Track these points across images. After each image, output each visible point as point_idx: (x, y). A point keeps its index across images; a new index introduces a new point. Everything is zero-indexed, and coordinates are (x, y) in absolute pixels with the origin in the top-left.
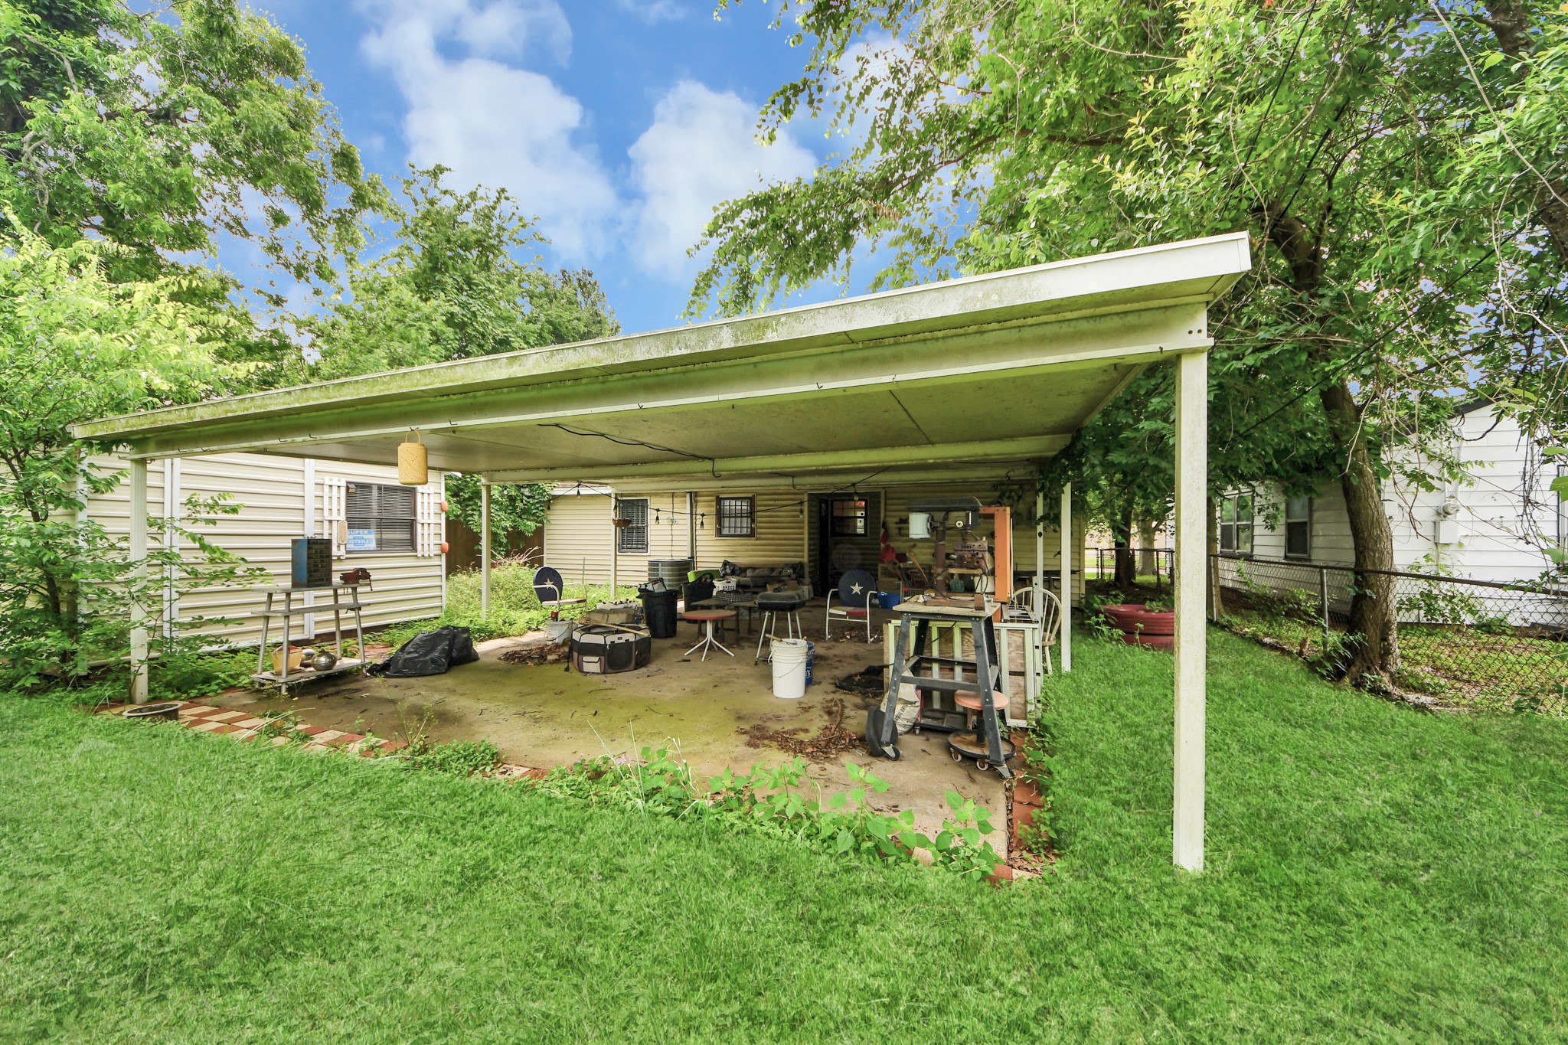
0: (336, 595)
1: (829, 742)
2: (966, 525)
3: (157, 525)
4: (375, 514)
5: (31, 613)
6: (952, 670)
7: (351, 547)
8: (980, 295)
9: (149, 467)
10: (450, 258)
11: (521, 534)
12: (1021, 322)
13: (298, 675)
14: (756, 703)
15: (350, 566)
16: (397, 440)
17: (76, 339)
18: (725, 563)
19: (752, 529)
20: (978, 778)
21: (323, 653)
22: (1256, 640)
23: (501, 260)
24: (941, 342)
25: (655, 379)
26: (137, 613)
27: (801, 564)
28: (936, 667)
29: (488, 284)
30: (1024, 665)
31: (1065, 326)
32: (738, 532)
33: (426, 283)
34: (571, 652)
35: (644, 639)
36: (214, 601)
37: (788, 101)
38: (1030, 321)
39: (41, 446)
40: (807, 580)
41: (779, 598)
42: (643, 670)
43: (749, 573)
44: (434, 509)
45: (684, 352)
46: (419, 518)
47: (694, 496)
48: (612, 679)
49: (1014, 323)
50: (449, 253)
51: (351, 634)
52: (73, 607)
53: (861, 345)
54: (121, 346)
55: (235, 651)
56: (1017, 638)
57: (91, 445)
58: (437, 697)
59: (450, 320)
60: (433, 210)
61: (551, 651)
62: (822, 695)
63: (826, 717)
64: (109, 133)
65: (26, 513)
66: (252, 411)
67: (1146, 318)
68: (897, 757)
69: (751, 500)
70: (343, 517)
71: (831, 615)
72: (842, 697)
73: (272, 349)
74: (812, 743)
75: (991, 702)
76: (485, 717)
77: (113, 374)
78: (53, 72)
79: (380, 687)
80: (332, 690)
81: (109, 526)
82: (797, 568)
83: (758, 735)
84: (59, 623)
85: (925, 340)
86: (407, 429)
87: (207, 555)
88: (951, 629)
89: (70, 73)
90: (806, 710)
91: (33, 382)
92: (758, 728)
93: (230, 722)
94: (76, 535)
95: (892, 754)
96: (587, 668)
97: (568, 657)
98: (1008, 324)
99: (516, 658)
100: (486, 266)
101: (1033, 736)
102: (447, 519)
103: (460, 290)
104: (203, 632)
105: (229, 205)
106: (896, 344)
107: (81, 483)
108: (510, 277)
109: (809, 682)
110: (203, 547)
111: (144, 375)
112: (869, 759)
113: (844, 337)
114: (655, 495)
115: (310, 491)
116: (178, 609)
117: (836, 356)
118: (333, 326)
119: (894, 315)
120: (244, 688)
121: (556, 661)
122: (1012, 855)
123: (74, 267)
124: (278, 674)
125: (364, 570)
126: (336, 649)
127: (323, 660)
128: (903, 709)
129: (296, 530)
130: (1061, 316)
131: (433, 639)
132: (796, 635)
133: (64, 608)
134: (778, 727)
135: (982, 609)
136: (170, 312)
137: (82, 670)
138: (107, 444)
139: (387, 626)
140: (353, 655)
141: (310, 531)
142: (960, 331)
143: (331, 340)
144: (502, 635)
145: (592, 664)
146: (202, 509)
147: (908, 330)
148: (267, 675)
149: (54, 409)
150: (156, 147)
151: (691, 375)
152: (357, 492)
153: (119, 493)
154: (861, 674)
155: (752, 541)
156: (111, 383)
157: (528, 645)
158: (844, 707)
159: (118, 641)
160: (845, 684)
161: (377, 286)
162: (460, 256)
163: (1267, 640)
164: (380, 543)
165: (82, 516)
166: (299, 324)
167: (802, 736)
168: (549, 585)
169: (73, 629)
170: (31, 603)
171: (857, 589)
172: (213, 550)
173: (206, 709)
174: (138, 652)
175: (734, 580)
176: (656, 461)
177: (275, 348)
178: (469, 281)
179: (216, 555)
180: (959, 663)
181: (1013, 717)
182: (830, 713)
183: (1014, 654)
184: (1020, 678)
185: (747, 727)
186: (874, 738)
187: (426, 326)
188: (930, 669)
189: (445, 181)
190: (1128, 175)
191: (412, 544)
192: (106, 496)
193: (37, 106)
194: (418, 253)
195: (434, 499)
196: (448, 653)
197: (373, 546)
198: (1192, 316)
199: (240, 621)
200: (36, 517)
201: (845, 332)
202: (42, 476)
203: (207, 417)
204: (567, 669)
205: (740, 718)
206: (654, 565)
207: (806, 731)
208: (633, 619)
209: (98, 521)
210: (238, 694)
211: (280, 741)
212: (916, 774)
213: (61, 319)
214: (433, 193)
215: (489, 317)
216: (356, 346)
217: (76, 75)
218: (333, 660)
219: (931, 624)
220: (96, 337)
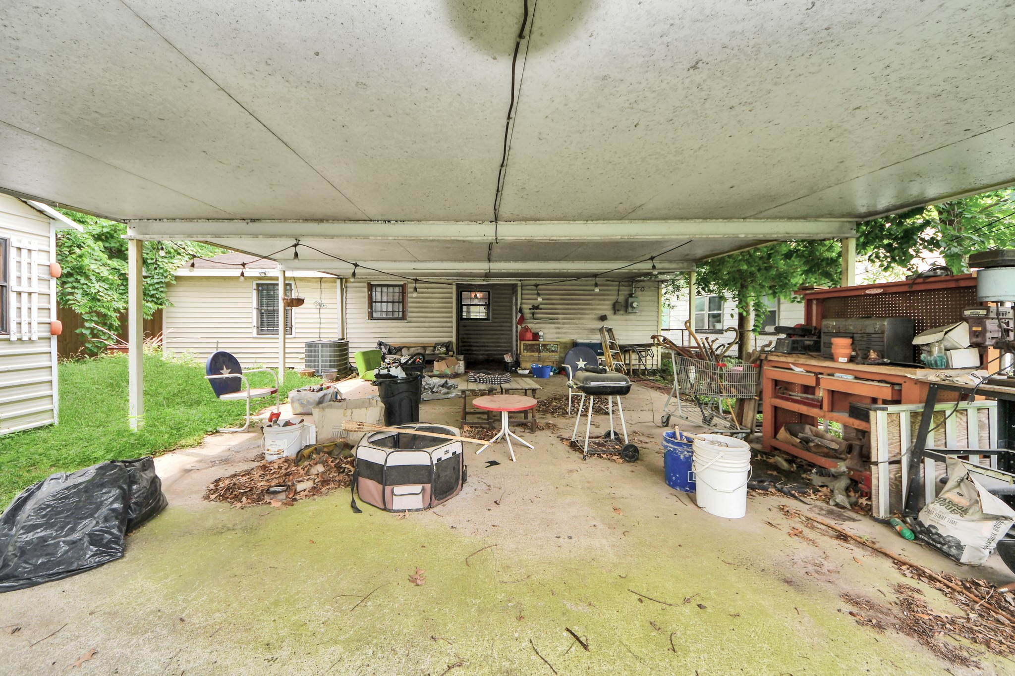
18: (380, 344)
19: (404, 313)
27: (450, 343)
32: (389, 315)
43: (405, 352)
44: (37, 272)
46: (13, 284)
47: (344, 282)
69: (403, 287)
82: (447, 345)
96: (401, 502)
145: (411, 496)
155: (402, 324)
168: (226, 374)
195: (39, 259)
204: (357, 509)
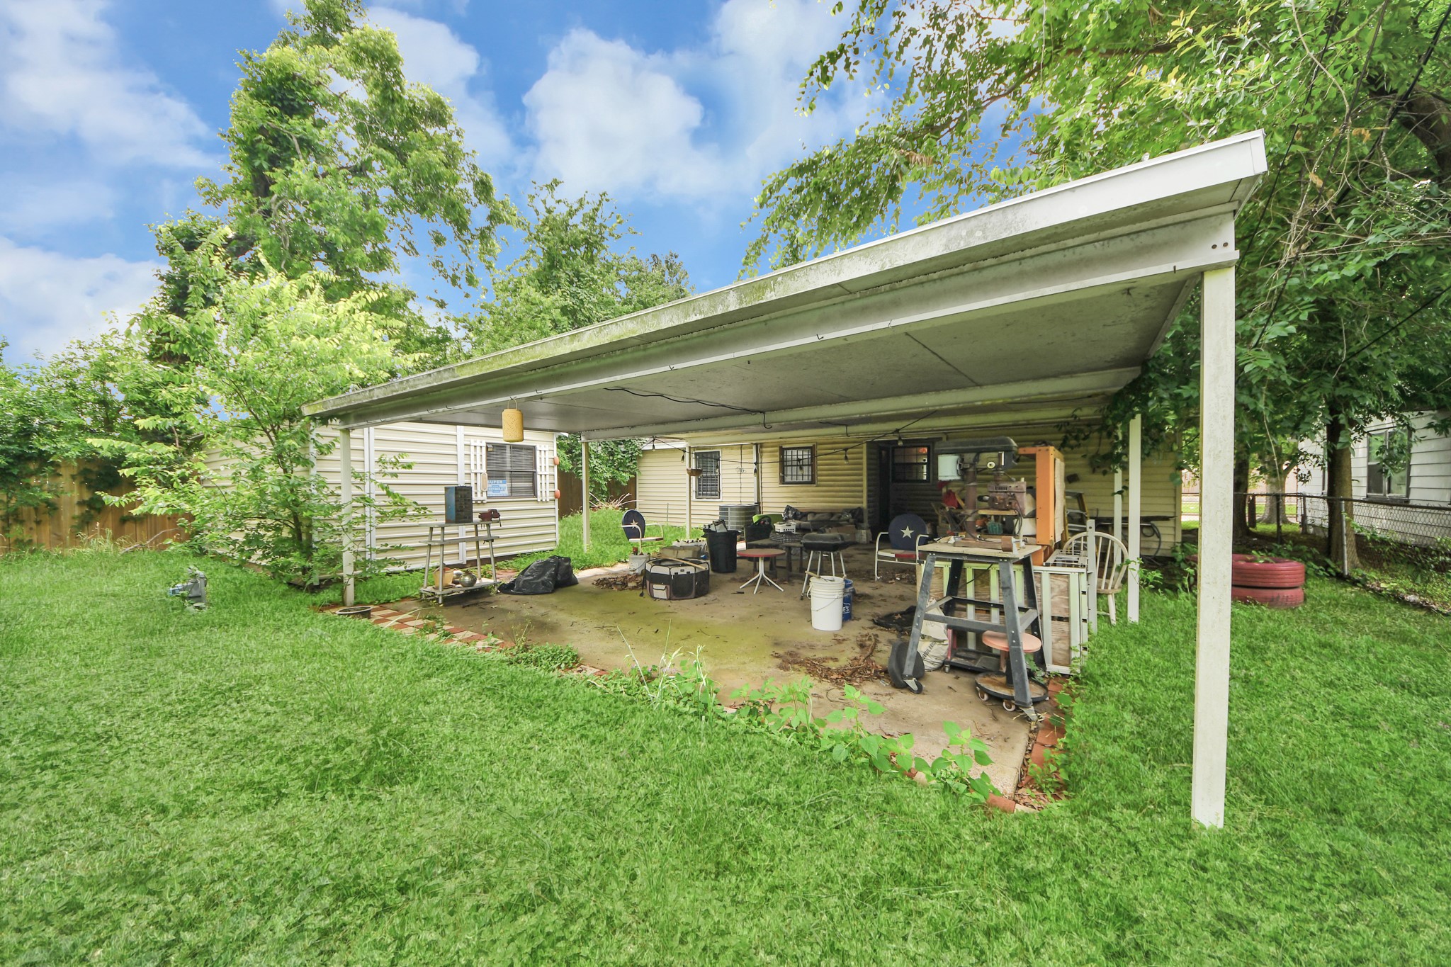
0: (477, 531)
1: (854, 672)
2: (998, 466)
3: (360, 476)
4: (508, 467)
5: (287, 540)
6: (988, 612)
7: (490, 494)
8: (964, 233)
9: (352, 435)
10: (564, 256)
11: (618, 483)
12: (1019, 255)
13: (450, 590)
14: (794, 633)
15: (485, 509)
16: (501, 407)
17: (304, 343)
18: (788, 509)
19: (813, 476)
20: (1002, 717)
21: (467, 573)
22: (1396, 598)
23: (603, 253)
24: (939, 283)
25: (683, 344)
26: (346, 540)
27: (860, 509)
28: (971, 608)
29: (592, 275)
30: (1068, 610)
31: (1069, 253)
32: (800, 479)
33: (545, 281)
34: (647, 580)
35: (703, 572)
36: (396, 531)
37: (825, 69)
38: (1028, 252)
39: (287, 422)
40: (866, 524)
41: (822, 538)
42: (702, 598)
43: (810, 517)
44: (549, 463)
45: (699, 317)
46: (538, 470)
47: (759, 447)
48: (675, 604)
49: (1012, 256)
50: (564, 252)
51: (485, 561)
52: (310, 536)
53: (858, 295)
54: (332, 347)
55: (411, 571)
56: (1061, 583)
57: (315, 420)
58: (543, 611)
59: (564, 310)
60: (551, 217)
61: (631, 580)
62: (857, 629)
63: (858, 650)
64: (323, 189)
65: (280, 470)
66: (408, 390)
67: (1161, 235)
68: (920, 690)
69: (812, 449)
70: (484, 470)
71: (880, 557)
72: (878, 633)
73: (438, 342)
74: (838, 671)
75: (1018, 643)
76: (574, 628)
77: (328, 368)
78: (288, 149)
79: (507, 601)
80: (473, 601)
81: (330, 479)
82: (856, 514)
83: (790, 660)
84: (300, 547)
85: (922, 283)
86: (508, 398)
87: (391, 499)
88: (987, 572)
89: (297, 146)
90: (839, 642)
91: (278, 376)
92: (791, 654)
93: (401, 622)
94: (309, 484)
95: (915, 687)
96: (657, 594)
97: (643, 585)
98: (1005, 258)
99: (605, 584)
100: (591, 261)
101: (1071, 683)
102: (559, 471)
103: (571, 282)
104: (389, 556)
105: (406, 233)
106: (892, 290)
107: (313, 449)
108: (609, 267)
109: (847, 617)
110: (389, 494)
111: (347, 367)
112: (891, 690)
113: (839, 289)
114: (727, 447)
115: (461, 451)
116: (374, 538)
117: (836, 308)
118: (480, 322)
119: (880, 263)
120: (415, 598)
121: (634, 588)
122: (1020, 792)
123: (302, 293)
124: (437, 588)
125: (495, 511)
126: (477, 571)
127: (467, 579)
128: (931, 647)
129: (451, 481)
130: (1062, 244)
131: (544, 566)
132: (839, 574)
133: (304, 537)
134: (810, 654)
135: (1010, 550)
136: (362, 319)
137: (315, 581)
138: (324, 419)
139: (515, 556)
140: (490, 577)
141: (462, 482)
142: (955, 270)
143: (479, 332)
144: (598, 566)
145: (660, 591)
146: (388, 465)
147: (901, 275)
148: (429, 588)
149: (293, 395)
150: (353, 195)
151: (711, 337)
152: (494, 450)
153: (336, 455)
154: (902, 613)
155: (812, 488)
156: (326, 374)
157: (616, 573)
158: (877, 642)
159: (335, 560)
160: (884, 622)
161: (511, 286)
162: (571, 254)
163: (1411, 598)
164: (512, 490)
165: (313, 472)
166: (457, 321)
167: (832, 665)
168: (634, 525)
169: (307, 551)
170: (285, 533)
171: (907, 532)
172: (395, 496)
173: (389, 612)
174: (348, 570)
175: (793, 524)
176: (716, 416)
177: (441, 340)
178: (578, 274)
179: (398, 500)
180: (996, 606)
181: (1055, 663)
182: (862, 646)
183: (1057, 599)
184: (1063, 624)
185: (781, 652)
186: (896, 671)
187: (547, 317)
188: (965, 610)
189: (559, 192)
190: (1172, 81)
191: (533, 491)
192: (328, 457)
193: (278, 175)
194: (540, 254)
195: (549, 455)
196: (554, 577)
197: (506, 492)
198: (1216, 229)
199: (413, 549)
200: (285, 471)
201: (839, 284)
202: (288, 442)
203: (381, 397)
204: (642, 595)
205: (777, 644)
206: (724, 509)
207: (836, 660)
208: (698, 554)
209: (322, 475)
210: (408, 602)
211: (432, 637)
212: (936, 707)
213: (294, 329)
214: (551, 203)
215: (594, 303)
216: (496, 336)
217: (301, 147)
218: (474, 581)
219: (966, 565)
220: (316, 341)
